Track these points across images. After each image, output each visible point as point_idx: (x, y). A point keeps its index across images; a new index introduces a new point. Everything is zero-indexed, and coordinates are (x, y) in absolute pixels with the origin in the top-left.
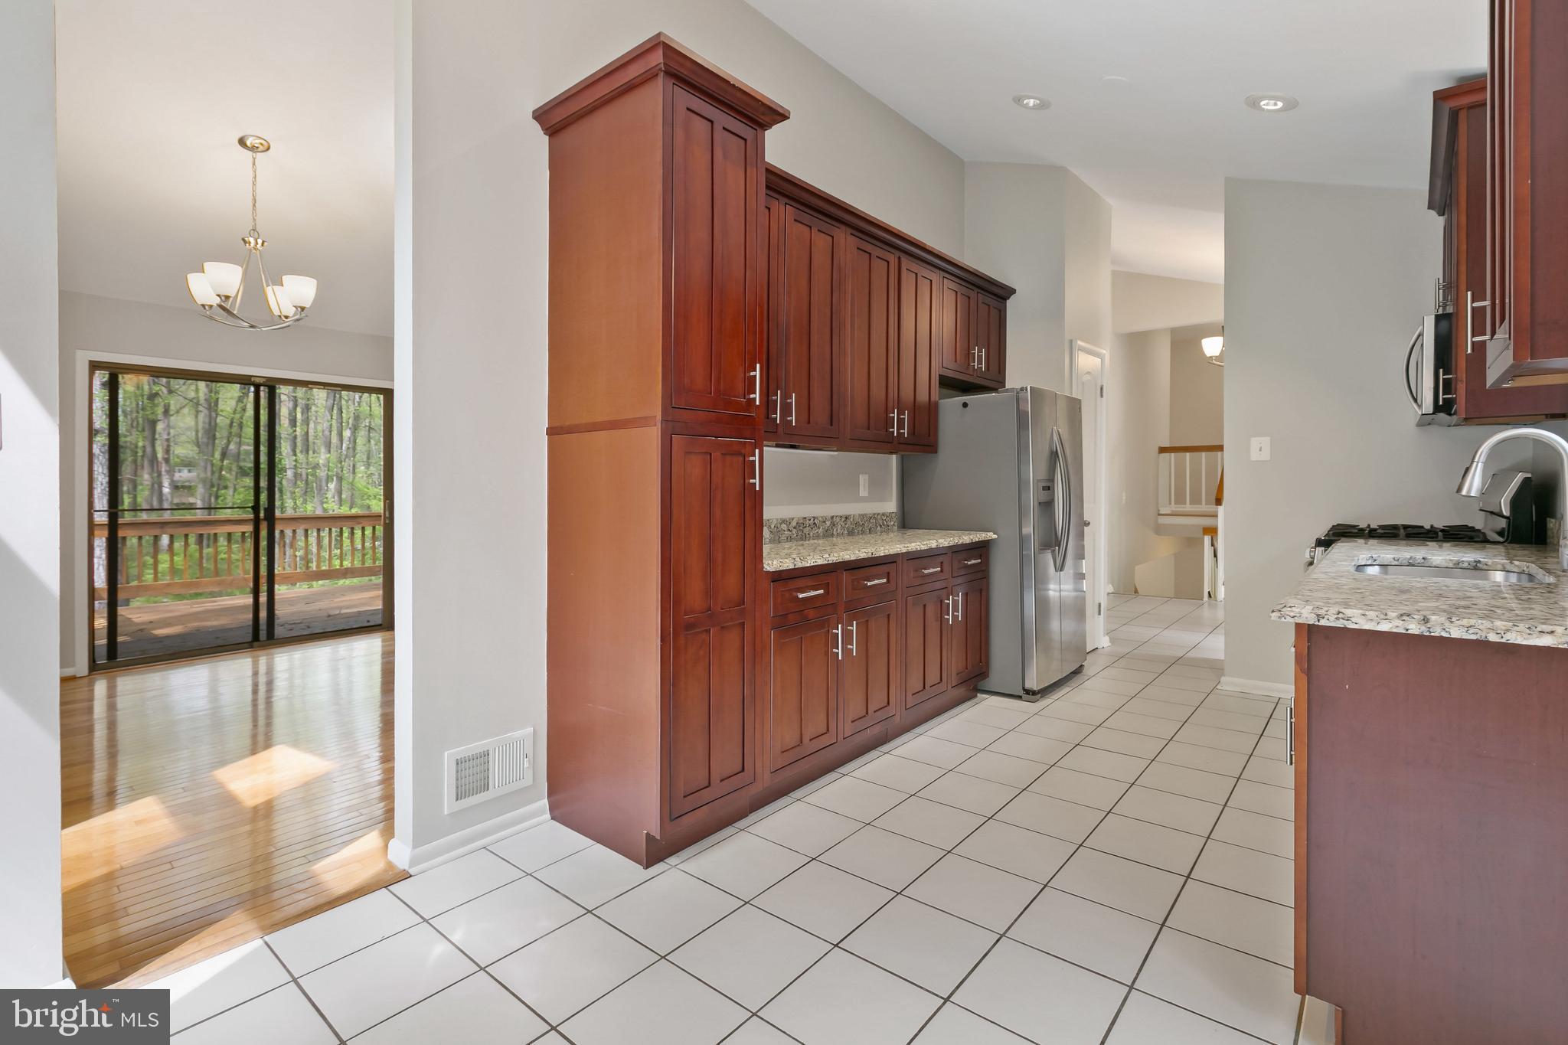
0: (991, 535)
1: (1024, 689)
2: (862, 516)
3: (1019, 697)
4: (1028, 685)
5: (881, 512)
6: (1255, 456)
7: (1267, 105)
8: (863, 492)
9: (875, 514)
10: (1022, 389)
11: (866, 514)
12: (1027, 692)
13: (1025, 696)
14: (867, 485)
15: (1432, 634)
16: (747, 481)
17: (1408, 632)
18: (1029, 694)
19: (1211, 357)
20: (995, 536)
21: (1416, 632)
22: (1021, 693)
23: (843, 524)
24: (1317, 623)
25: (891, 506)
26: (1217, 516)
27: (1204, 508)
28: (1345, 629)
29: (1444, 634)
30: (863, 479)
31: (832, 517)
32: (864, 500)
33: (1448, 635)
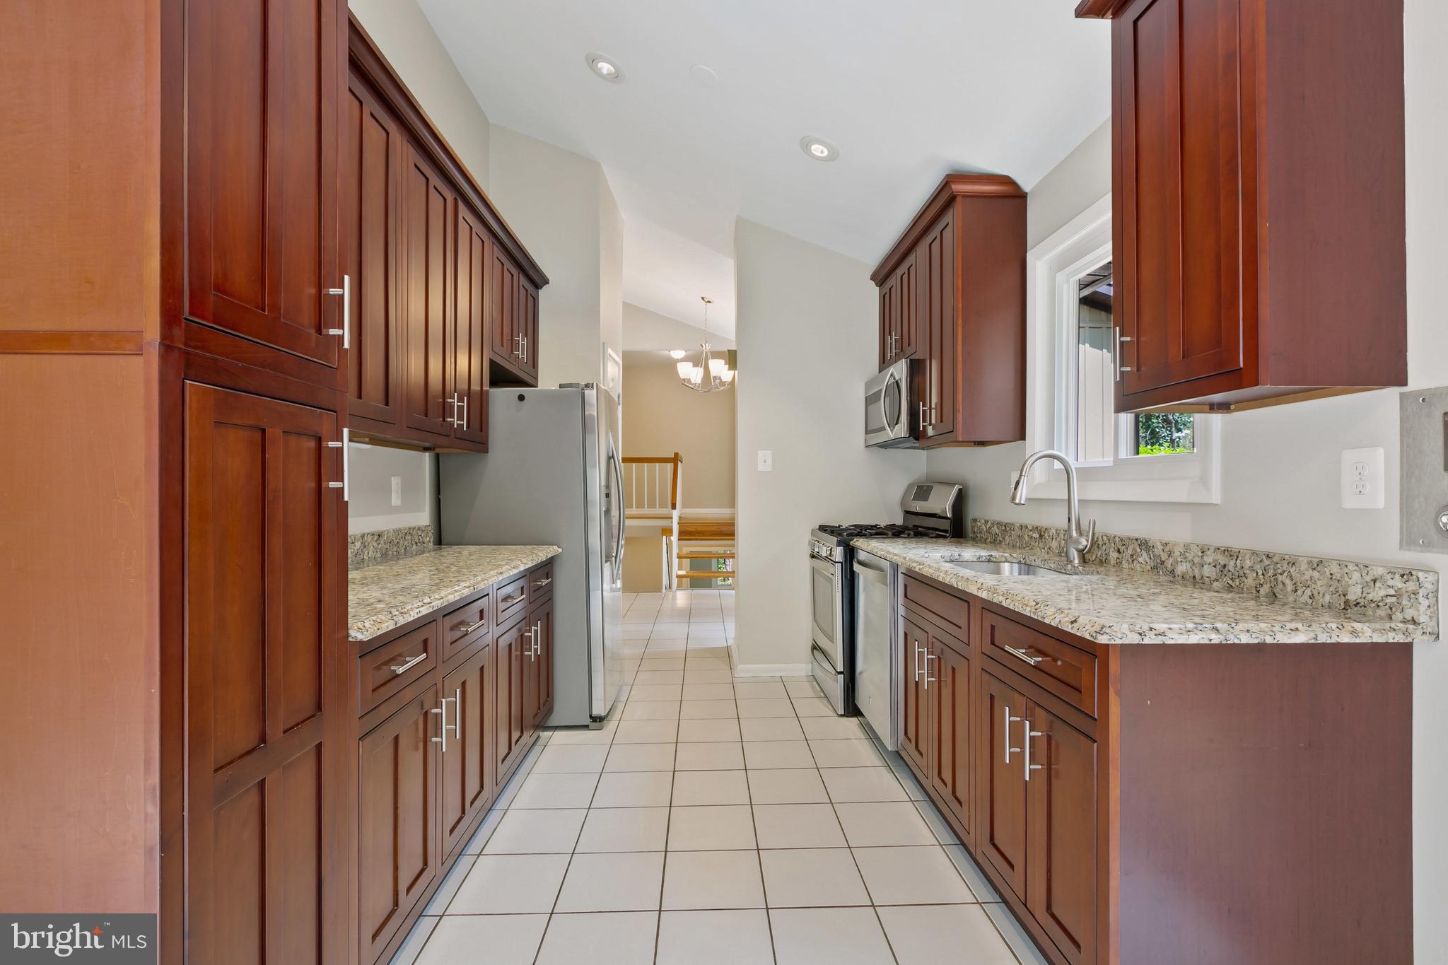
0: (552, 550)
1: (591, 716)
2: (398, 531)
3: (586, 727)
4: (595, 712)
5: (413, 525)
6: (761, 467)
7: (817, 150)
8: (396, 500)
9: (410, 529)
10: (587, 386)
11: (400, 530)
12: (595, 719)
13: (592, 725)
14: (399, 491)
15: (1228, 642)
16: (324, 484)
17: (1212, 642)
18: (596, 722)
19: (684, 379)
20: (560, 550)
21: (1217, 641)
22: (587, 721)
23: (375, 544)
24: (1141, 642)
25: (424, 518)
26: (672, 518)
27: (658, 511)
28: (1164, 645)
29: (1237, 641)
30: (395, 482)
31: (363, 536)
32: (396, 510)
33: (1239, 642)
